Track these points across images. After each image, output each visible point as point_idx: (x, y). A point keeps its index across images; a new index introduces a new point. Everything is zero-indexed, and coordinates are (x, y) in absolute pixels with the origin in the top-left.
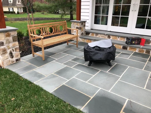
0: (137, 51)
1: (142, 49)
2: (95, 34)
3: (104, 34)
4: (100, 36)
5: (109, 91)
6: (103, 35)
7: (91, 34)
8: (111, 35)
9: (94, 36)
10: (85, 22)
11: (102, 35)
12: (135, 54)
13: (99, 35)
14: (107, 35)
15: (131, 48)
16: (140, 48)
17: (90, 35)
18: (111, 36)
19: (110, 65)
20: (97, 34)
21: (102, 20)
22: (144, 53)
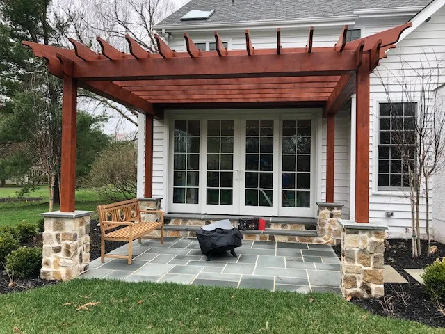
0: (257, 239)
1: (263, 235)
2: (181, 220)
3: (200, 219)
4: (192, 223)
5: (253, 274)
6: (198, 221)
7: (173, 221)
8: (211, 219)
9: (180, 224)
10: (159, 200)
11: (195, 221)
12: (256, 242)
13: (190, 221)
14: (204, 219)
15: (249, 235)
16: (261, 233)
17: (171, 224)
18: (211, 221)
19: (235, 256)
20: (185, 220)
21: (189, 195)
22: (268, 240)
